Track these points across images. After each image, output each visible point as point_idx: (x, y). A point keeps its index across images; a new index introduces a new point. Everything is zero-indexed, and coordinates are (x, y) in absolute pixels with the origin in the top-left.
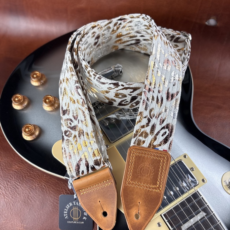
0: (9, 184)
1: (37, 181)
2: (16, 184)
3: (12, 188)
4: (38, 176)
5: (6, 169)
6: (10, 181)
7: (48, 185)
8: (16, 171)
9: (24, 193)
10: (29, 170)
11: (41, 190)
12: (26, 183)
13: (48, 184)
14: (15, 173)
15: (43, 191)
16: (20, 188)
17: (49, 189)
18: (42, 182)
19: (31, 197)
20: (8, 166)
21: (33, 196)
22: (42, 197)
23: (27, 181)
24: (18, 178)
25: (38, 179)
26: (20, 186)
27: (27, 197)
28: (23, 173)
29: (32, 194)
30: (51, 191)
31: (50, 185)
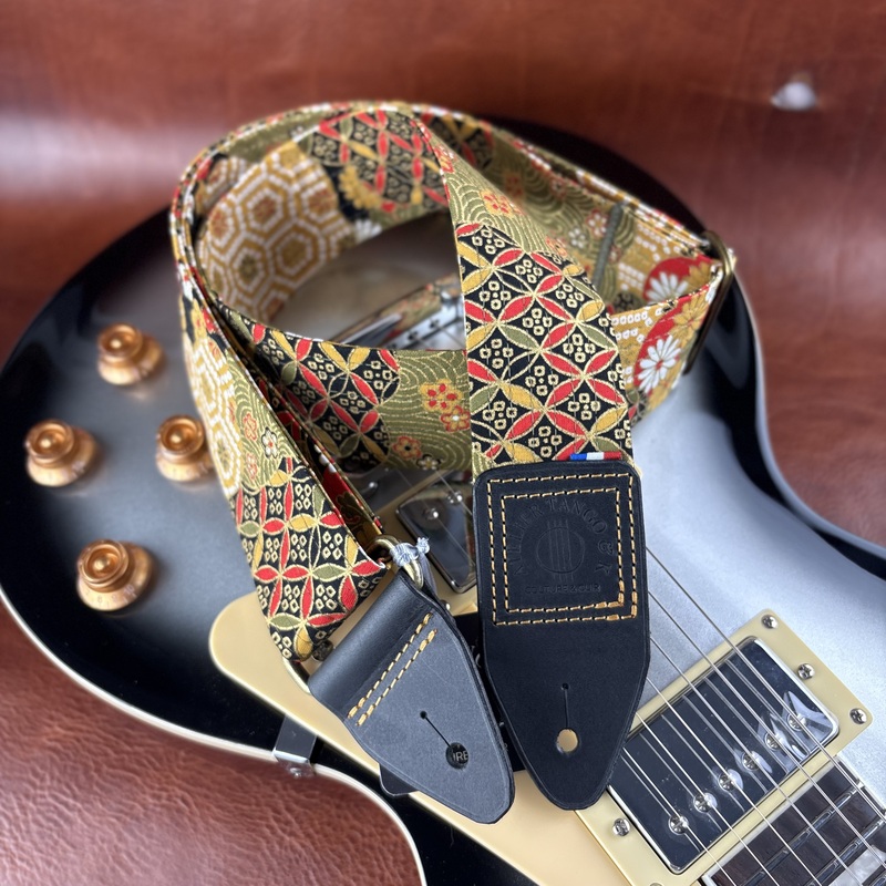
0: (31, 804)
1: (148, 781)
2: (63, 803)
3: (43, 821)
4: (153, 760)
5: (14, 741)
6: (32, 791)
7: (199, 795)
8: (59, 746)
9: (98, 839)
10: (111, 737)
11: (172, 819)
12: (103, 794)
13: (199, 789)
14: (55, 756)
15: (178, 824)
16: (79, 821)
17: (206, 812)
18: (173, 784)
19: (129, 855)
20: (20, 729)
21: (137, 851)
22: (174, 850)
23: (107, 785)
24: (67, 779)
25: (152, 772)
26: (79, 811)
27: (113, 857)
28: (89, 751)
29: (130, 838)
30: (212, 821)
31: (207, 797)
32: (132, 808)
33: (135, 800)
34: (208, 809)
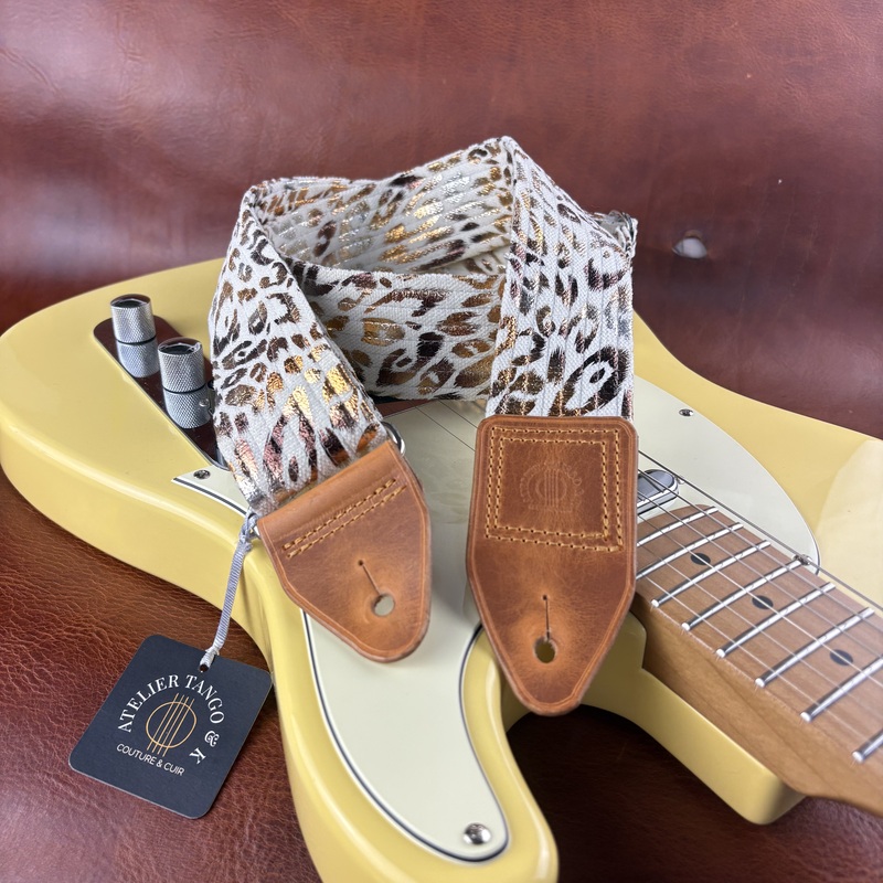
11: (83, 648)
19: (30, 676)
21: (41, 672)
29: (35, 662)
31: (123, 633)
32: (45, 637)
33: (47, 632)
34: (123, 641)
